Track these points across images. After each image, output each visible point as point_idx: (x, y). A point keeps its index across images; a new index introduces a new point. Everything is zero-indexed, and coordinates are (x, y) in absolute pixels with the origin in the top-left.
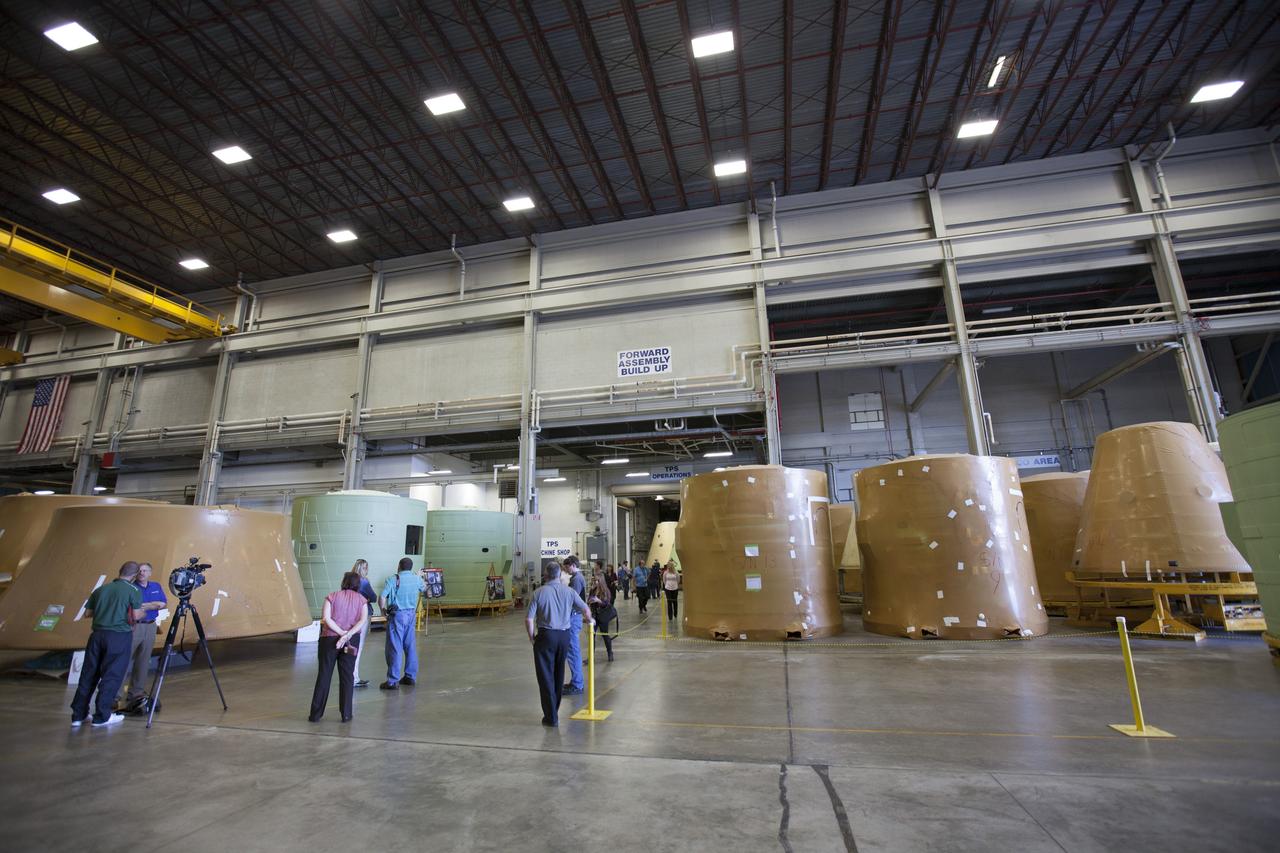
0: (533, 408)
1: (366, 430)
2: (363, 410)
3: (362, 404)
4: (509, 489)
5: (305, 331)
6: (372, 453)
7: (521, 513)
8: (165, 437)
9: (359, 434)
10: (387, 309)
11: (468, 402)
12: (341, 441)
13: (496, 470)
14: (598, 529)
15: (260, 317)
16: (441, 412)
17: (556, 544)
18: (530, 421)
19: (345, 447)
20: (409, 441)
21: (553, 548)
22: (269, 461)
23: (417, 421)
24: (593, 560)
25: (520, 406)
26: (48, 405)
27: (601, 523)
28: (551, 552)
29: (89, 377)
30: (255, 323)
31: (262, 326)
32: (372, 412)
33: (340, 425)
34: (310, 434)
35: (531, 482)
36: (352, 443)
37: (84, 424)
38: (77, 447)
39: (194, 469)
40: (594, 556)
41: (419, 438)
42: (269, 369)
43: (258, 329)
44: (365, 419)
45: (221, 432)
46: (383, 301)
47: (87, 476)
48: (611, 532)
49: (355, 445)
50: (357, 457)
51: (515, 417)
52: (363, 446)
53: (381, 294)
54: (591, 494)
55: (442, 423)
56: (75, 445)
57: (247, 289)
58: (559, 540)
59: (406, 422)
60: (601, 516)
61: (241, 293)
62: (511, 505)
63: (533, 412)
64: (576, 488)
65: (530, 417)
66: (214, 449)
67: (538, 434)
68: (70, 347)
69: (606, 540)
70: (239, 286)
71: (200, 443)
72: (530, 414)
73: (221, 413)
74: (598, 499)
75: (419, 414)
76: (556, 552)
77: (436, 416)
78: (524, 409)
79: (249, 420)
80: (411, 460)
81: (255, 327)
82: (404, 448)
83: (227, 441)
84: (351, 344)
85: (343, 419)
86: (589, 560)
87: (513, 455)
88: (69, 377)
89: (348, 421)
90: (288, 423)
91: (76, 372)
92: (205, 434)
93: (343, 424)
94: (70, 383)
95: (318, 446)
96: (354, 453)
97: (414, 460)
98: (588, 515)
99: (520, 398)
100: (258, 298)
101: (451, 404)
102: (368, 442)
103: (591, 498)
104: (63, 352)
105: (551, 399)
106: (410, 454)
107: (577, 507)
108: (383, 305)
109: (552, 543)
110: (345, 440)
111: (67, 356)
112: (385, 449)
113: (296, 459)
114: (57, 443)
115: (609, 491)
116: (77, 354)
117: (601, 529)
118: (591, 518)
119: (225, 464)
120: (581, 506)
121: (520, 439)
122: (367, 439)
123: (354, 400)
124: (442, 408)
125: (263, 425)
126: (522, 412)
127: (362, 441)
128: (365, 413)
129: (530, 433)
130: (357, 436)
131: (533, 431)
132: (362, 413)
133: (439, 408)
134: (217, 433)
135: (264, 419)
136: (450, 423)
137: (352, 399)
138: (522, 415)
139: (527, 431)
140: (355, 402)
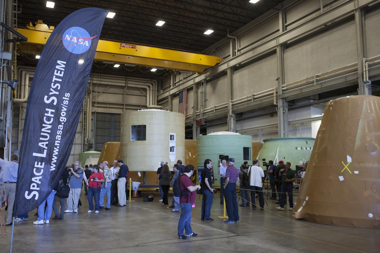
0: (364, 70)
1: (285, 96)
2: (283, 85)
3: (283, 82)
5: (255, 50)
6: (292, 107)
8: (216, 110)
9: (283, 99)
10: (289, 28)
12: (275, 103)
15: (240, 47)
16: (317, 81)
18: (363, 78)
19: (277, 106)
20: (308, 98)
22: (252, 116)
23: (307, 87)
25: (357, 70)
26: (183, 102)
29: (189, 89)
30: (239, 51)
31: (242, 51)
32: (287, 86)
33: (274, 95)
34: (264, 101)
36: (280, 103)
37: (192, 108)
38: (192, 117)
39: (224, 123)
41: (314, 95)
42: (245, 72)
43: (240, 53)
44: (285, 90)
45: (232, 105)
46: (286, 24)
47: (197, 130)
49: (281, 104)
50: (283, 110)
51: (355, 77)
52: (286, 104)
53: (285, 20)
55: (318, 87)
56: (191, 117)
57: (232, 35)
59: (301, 89)
61: (231, 38)
63: (364, 73)
65: (363, 75)
66: (230, 113)
68: (186, 77)
70: (228, 35)
71: (226, 111)
72: (363, 74)
73: (232, 96)
75: (308, 83)
77: (315, 84)
78: (360, 71)
79: (241, 98)
80: (310, 109)
81: (239, 52)
82: (306, 102)
83: (235, 109)
84: (273, 52)
85: (274, 92)
88: (186, 89)
89: (277, 93)
90: (255, 97)
91: (188, 86)
92: (227, 107)
93: (275, 95)
94: (187, 92)
95: (268, 106)
96: (282, 109)
97: (312, 108)
99: (356, 65)
100: (237, 39)
101: (322, 75)
102: (289, 102)
104: (184, 79)
105: (376, 62)
106: (309, 105)
108: (286, 26)
110: (277, 102)
111: (185, 80)
112: (299, 104)
113: (262, 114)
114: (187, 117)
116: (188, 79)
119: (237, 119)
121: (359, 90)
122: (287, 100)
123: (278, 81)
124: (318, 78)
125: (246, 100)
126: (359, 73)
127: (285, 102)
128: (284, 87)
129: (364, 86)
130: (282, 100)
131: (366, 84)
132: (283, 87)
133: (316, 79)
134: (231, 106)
135: (246, 97)
136: (321, 86)
137: (277, 81)
138: (359, 75)
139: (362, 85)
140: (279, 82)
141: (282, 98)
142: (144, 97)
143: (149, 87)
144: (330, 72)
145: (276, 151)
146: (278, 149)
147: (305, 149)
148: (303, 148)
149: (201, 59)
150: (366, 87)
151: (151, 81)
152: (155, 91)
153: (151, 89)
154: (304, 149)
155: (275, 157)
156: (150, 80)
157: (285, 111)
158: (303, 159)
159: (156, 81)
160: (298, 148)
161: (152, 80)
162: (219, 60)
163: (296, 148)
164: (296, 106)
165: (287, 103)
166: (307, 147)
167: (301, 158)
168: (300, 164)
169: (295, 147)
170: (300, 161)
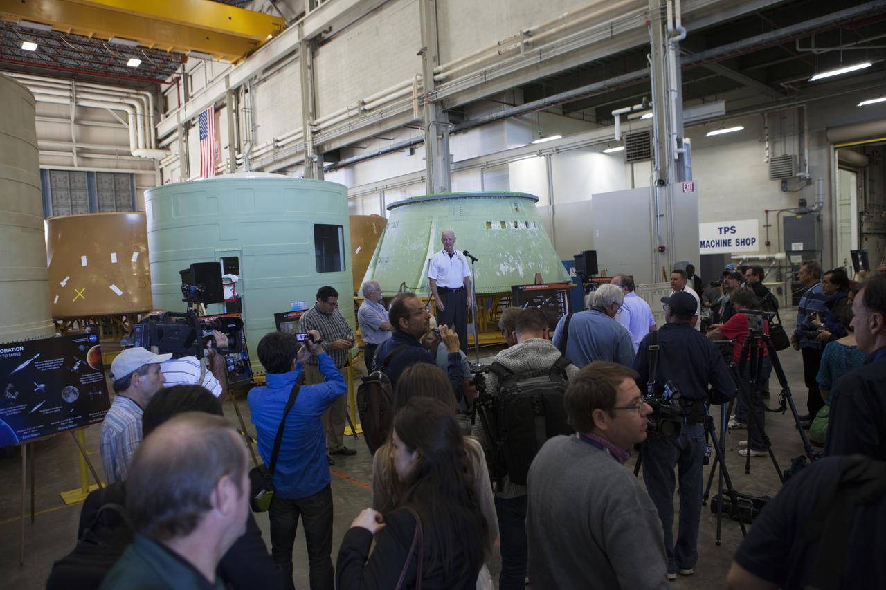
1: (442, 95)
2: (437, 69)
3: (434, 62)
4: (638, 148)
7: (662, 183)
8: (278, 148)
9: (436, 103)
11: (564, 20)
12: (416, 117)
13: (617, 120)
14: (803, 203)
16: (527, 46)
17: (733, 230)
18: (665, 23)
21: (728, 236)
23: (499, 67)
24: (797, 253)
26: (207, 136)
27: (809, 194)
28: (726, 243)
29: (220, 106)
33: (413, 96)
34: (388, 115)
35: (675, 130)
36: (428, 115)
37: (228, 147)
40: (798, 246)
44: (440, 82)
45: (314, 133)
48: (826, 205)
49: (432, 118)
50: (438, 134)
51: (639, 24)
52: (445, 118)
54: (790, 147)
55: (532, 61)
58: (738, 224)
60: (809, 182)
62: (645, 172)
63: (670, 4)
64: (762, 141)
65: (664, 13)
66: (310, 152)
67: (681, 42)
69: (819, 219)
71: (301, 148)
72: (664, 9)
74: (801, 154)
75: (502, 56)
76: (733, 243)
77: (523, 56)
78: (654, 5)
79: (334, 114)
83: (319, 141)
85: (414, 88)
86: (789, 252)
87: (640, 93)
88: (212, 106)
89: (420, 90)
90: (367, 107)
91: (216, 98)
92: (302, 138)
93: (415, 96)
94: (214, 114)
96: (433, 130)
97: (509, 127)
98: (784, 182)
101: (542, 29)
103: (789, 153)
107: (765, 171)
109: (726, 230)
115: (822, 139)
117: (809, 203)
118: (789, 187)
120: (772, 169)
121: (650, 57)
122: (448, 107)
123: (423, 58)
124: (530, 39)
125: (345, 116)
126: (650, 10)
127: (443, 112)
128: (439, 73)
129: (667, 44)
130: (434, 105)
131: (671, 39)
132: (435, 74)
133: (525, 41)
134: (310, 133)
135: (345, 109)
136: (541, 58)
137: (420, 56)
138: (650, 15)
139: (662, 43)
140: (425, 61)
141: (432, 103)
142: (124, 131)
143: (133, 106)
144: (564, 18)
145: (427, 235)
146: (433, 231)
147: (512, 226)
148: (507, 225)
149: (230, 18)
150: (670, 47)
151: (137, 94)
152: (149, 116)
153: (139, 111)
154: (509, 226)
155: (426, 255)
156: (134, 91)
157: (443, 135)
158: (508, 256)
159: (149, 95)
160: (492, 225)
161: (141, 92)
162: (278, 25)
163: (489, 224)
164: (469, 124)
165: (447, 114)
166: (519, 221)
167: (503, 255)
168: (500, 272)
169: (485, 223)
170: (502, 265)
